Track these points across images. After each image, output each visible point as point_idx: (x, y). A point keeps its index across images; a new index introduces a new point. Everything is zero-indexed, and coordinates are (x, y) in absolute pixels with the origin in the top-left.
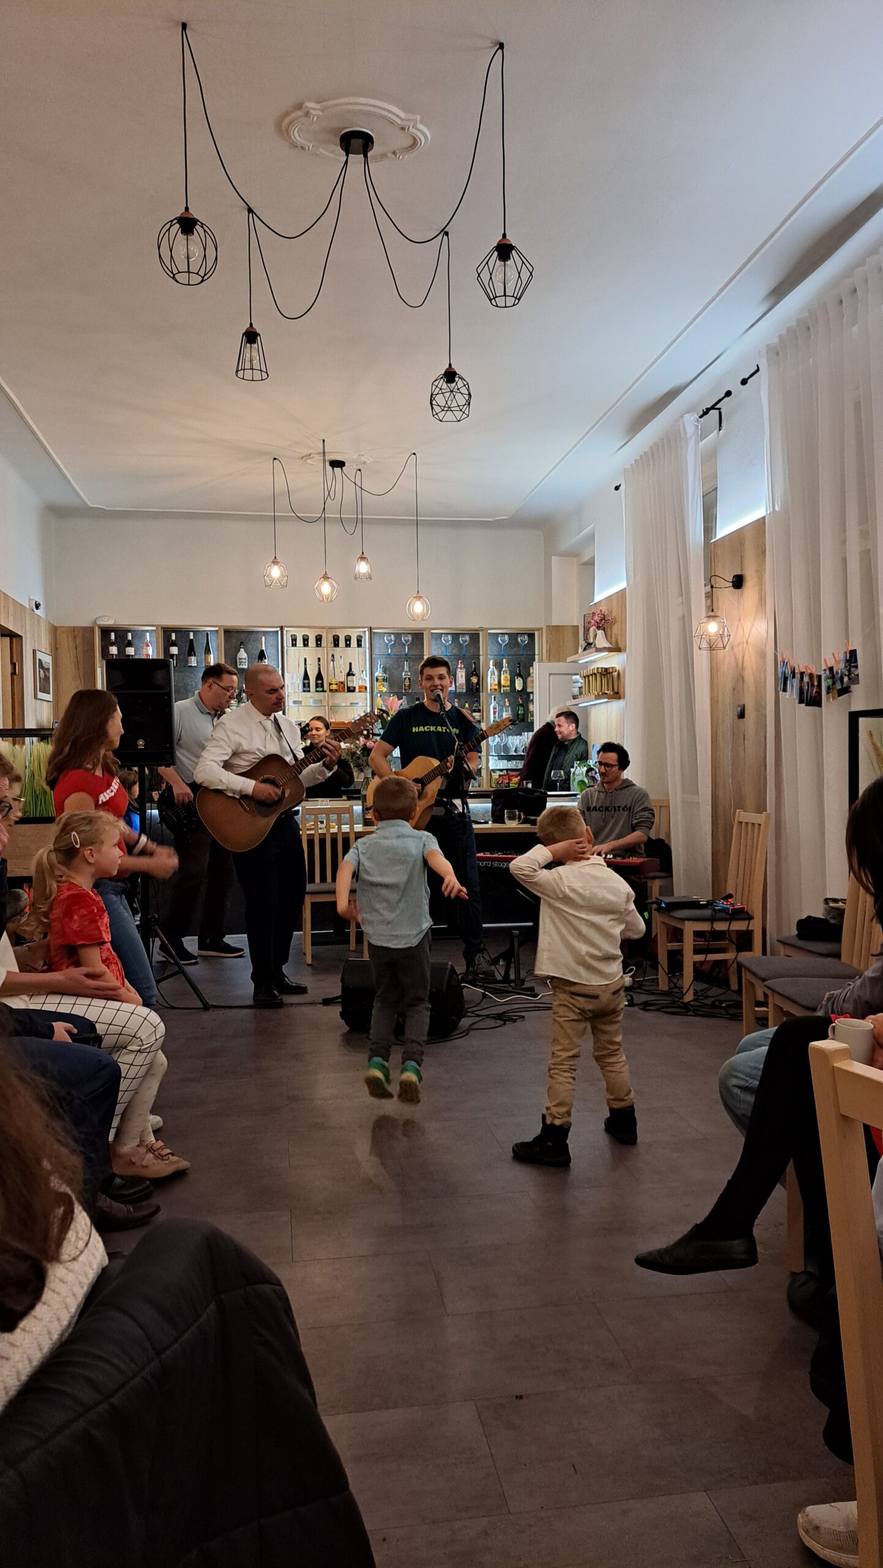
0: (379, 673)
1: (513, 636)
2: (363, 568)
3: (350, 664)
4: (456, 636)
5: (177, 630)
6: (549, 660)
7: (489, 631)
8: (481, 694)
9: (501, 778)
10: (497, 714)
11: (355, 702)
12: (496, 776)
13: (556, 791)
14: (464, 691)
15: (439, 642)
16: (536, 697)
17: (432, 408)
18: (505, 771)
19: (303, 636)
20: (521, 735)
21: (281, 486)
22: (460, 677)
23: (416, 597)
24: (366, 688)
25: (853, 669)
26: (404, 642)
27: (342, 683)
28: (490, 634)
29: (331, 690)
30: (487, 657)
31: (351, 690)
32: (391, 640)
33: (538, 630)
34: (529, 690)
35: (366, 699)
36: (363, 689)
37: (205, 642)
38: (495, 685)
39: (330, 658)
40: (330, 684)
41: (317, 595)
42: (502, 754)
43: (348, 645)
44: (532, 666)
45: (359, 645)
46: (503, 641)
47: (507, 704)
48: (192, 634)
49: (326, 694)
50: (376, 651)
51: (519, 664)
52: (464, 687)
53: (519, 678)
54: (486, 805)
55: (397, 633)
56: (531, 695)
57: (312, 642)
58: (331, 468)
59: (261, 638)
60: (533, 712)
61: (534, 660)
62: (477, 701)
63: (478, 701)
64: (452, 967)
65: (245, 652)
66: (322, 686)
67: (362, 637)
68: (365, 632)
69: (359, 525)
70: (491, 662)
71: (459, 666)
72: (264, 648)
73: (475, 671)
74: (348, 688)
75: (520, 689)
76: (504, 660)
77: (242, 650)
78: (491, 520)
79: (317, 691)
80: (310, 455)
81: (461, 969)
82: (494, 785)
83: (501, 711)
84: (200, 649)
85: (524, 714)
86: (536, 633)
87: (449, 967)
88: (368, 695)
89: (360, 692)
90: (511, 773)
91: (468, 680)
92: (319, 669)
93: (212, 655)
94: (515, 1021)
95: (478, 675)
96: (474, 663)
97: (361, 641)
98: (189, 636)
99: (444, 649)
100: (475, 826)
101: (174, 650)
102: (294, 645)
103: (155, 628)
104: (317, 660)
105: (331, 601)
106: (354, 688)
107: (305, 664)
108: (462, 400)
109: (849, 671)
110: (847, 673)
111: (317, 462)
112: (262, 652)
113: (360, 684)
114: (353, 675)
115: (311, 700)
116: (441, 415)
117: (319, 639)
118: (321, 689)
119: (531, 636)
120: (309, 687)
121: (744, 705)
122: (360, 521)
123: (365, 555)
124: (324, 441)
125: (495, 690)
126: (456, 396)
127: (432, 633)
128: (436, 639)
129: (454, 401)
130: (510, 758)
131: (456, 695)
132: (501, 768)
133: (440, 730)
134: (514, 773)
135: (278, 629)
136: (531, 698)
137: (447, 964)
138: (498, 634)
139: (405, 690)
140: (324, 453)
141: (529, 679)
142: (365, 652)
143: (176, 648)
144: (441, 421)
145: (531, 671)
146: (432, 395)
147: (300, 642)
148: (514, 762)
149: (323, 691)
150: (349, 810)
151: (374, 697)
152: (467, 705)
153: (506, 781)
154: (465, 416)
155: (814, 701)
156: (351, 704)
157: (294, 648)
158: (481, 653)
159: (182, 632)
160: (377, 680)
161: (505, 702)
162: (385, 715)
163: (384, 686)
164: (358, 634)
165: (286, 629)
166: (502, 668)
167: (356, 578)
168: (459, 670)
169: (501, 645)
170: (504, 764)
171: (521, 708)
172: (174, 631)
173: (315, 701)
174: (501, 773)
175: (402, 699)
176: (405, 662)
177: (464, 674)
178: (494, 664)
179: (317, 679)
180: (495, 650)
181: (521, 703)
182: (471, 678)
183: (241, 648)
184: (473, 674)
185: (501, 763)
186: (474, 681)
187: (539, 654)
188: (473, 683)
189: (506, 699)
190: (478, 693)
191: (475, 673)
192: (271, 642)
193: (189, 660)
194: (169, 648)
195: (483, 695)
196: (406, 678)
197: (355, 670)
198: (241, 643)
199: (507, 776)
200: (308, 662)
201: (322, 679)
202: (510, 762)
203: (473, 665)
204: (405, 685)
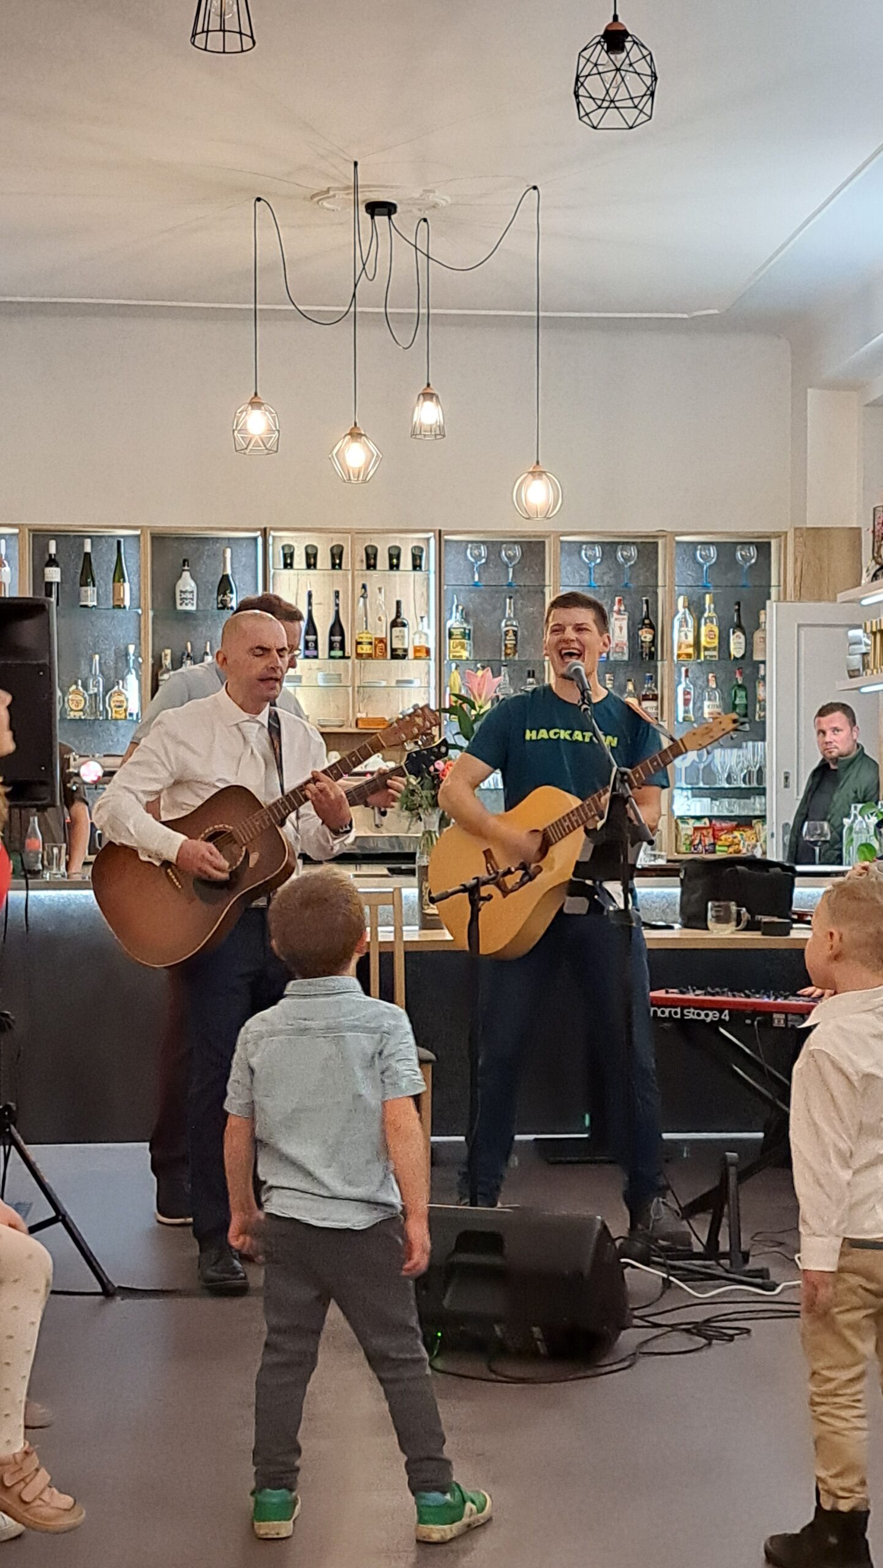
0: (454, 622)
1: (727, 549)
2: (428, 414)
3: (398, 603)
4: (610, 548)
5: (60, 535)
6: (799, 598)
7: (678, 539)
8: (659, 664)
9: (698, 834)
10: (691, 705)
11: (406, 678)
12: (687, 829)
13: (814, 863)
14: (626, 658)
15: (575, 559)
16: (771, 671)
17: (578, 103)
18: (706, 820)
19: (306, 548)
20: (740, 747)
21: (268, 252)
22: (617, 630)
23: (532, 473)
24: (428, 651)
26: (506, 559)
27: (381, 641)
28: (678, 543)
29: (359, 656)
30: (672, 590)
31: (397, 655)
32: (479, 557)
33: (778, 535)
34: (757, 657)
35: (428, 673)
36: (423, 653)
37: (115, 558)
38: (688, 646)
39: (359, 591)
40: (358, 643)
41: (338, 468)
42: (701, 785)
43: (395, 566)
44: (764, 608)
45: (416, 567)
46: (706, 558)
47: (713, 685)
48: (88, 542)
49: (349, 662)
50: (450, 578)
51: (738, 604)
52: (626, 650)
53: (738, 633)
54: (671, 891)
55: (492, 543)
56: (762, 666)
57: (324, 560)
58: (369, 216)
59: (224, 552)
60: (764, 700)
61: (769, 598)
62: (651, 678)
63: (653, 679)
64: (605, 1227)
65: (192, 578)
66: (342, 647)
67: (422, 550)
68: (428, 539)
70: (681, 601)
71: (616, 608)
72: (229, 572)
73: (647, 617)
74: (393, 650)
75: (738, 656)
76: (708, 597)
77: (186, 575)
78: (685, 316)
79: (331, 657)
80: (329, 190)
81: (619, 1227)
82: (683, 849)
83: (700, 699)
84: (103, 569)
85: (746, 706)
86: (773, 542)
87: (598, 1227)
88: (432, 664)
89: (416, 658)
90: (718, 824)
91: (633, 636)
92: (337, 612)
93: (127, 585)
94: (731, 1338)
95: (652, 627)
96: (647, 602)
97: (421, 558)
98: (82, 545)
99: (585, 574)
100: (648, 934)
101: (53, 574)
102: (288, 565)
103: (16, 531)
104: (332, 595)
105: (364, 481)
106: (406, 650)
107: (310, 604)
108: (638, 87)
111: (341, 207)
112: (225, 578)
113: (417, 644)
114: (404, 625)
115: (320, 675)
116: (595, 118)
117: (337, 558)
118: (340, 653)
119: (763, 548)
120: (316, 648)
122: (423, 321)
123: (434, 389)
124: (356, 164)
125: (689, 655)
126: (627, 79)
127: (562, 542)
128: (570, 554)
129: (623, 88)
130: (716, 794)
131: (610, 666)
132: (698, 814)
133: (580, 738)
134: (724, 825)
135: (259, 533)
136: (762, 673)
137: (592, 1220)
138: (695, 544)
139: (507, 655)
140: (356, 187)
141: (758, 635)
142: (428, 579)
143: (58, 570)
144: (595, 128)
145: (762, 618)
146: (578, 77)
147: (300, 560)
148: (726, 801)
149: (344, 657)
150: (394, 898)
151: (445, 669)
152: (630, 687)
153: (709, 840)
154: (643, 117)
156: (398, 682)
157: (286, 571)
158: (660, 583)
159: (69, 538)
160: (451, 635)
161: (708, 681)
162: (465, 706)
163: (463, 647)
164: (415, 544)
165: (273, 533)
166: (704, 611)
167: (413, 435)
168: (615, 615)
169: (701, 566)
170: (700, 806)
171: (741, 693)
172: (55, 537)
173: (327, 678)
174: (698, 824)
175: (500, 675)
176: (508, 600)
177: (625, 624)
178: (686, 604)
179: (332, 634)
180: (688, 575)
181: (740, 682)
182: (640, 633)
183: (184, 570)
184: (644, 624)
185: (698, 804)
186: (645, 637)
187: (779, 586)
188: (642, 642)
189: (711, 675)
190: (652, 663)
191: (647, 621)
192: (244, 559)
193: (83, 593)
194: (43, 571)
195: (662, 666)
196: (508, 631)
197: (407, 615)
198: (185, 561)
199: (711, 831)
200: (314, 601)
201: (342, 634)
202: (718, 803)
203: (645, 606)
204: (506, 645)
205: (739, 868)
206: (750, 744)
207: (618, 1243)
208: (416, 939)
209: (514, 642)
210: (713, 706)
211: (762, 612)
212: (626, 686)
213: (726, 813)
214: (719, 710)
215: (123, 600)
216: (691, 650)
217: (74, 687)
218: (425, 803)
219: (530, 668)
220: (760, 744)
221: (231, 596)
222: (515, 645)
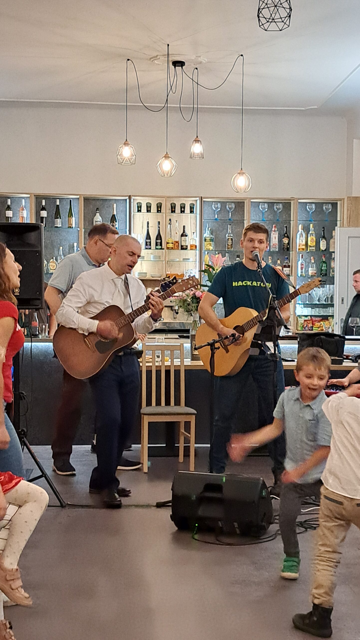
0: (207, 235)
1: (319, 205)
2: (197, 148)
3: (184, 227)
4: (271, 204)
5: (46, 198)
6: (349, 226)
7: (299, 201)
8: (291, 253)
9: (306, 323)
10: (304, 269)
11: (187, 258)
12: (301, 320)
13: (353, 335)
14: (277, 250)
15: (257, 209)
16: (337, 256)
17: (259, 20)
18: (309, 317)
19: (147, 204)
20: (324, 287)
22: (274, 238)
23: (239, 173)
24: (196, 247)
26: (228, 209)
27: (177, 242)
28: (299, 203)
29: (168, 248)
30: (296, 222)
31: (184, 248)
32: (218, 208)
33: (340, 200)
34: (331, 250)
35: (196, 256)
36: (194, 247)
37: (69, 207)
38: (303, 245)
39: (168, 221)
40: (167, 243)
41: (160, 171)
42: (307, 302)
43: (182, 212)
44: (334, 230)
45: (192, 212)
46: (311, 209)
47: (313, 261)
48: (58, 200)
49: (164, 251)
50: (205, 216)
51: (324, 228)
52: (277, 247)
53: (324, 240)
54: (294, 345)
55: (223, 202)
56: (333, 254)
57: (154, 209)
58: (173, 67)
59: (113, 205)
60: (334, 268)
61: (337, 226)
62: (287, 258)
63: (288, 259)
64: (264, 482)
65: (100, 215)
66: (161, 245)
67: (194, 205)
68: (196, 201)
69: (195, 113)
70: (300, 226)
71: (273, 229)
72: (115, 213)
73: (286, 233)
74: (182, 246)
75: (323, 249)
76: (311, 225)
77: (98, 214)
78: (303, 109)
79: (157, 249)
80: (157, 56)
81: (270, 483)
82: (299, 329)
83: (307, 267)
84: (64, 212)
85: (326, 270)
86: (339, 202)
87: (261, 482)
88: (198, 252)
89: (191, 249)
90: (314, 319)
91: (280, 241)
92: (159, 231)
93: (74, 218)
94: (315, 528)
95: (288, 237)
96: (286, 227)
97: (193, 208)
98: (56, 202)
99: (261, 215)
101: (44, 214)
102: (139, 211)
103: (29, 196)
104: (157, 223)
105: (170, 176)
106: (187, 246)
107: (148, 227)
108: (284, 13)
111: (162, 63)
112: (114, 216)
113: (191, 244)
114: (186, 236)
115: (152, 256)
116: (266, 26)
117: (159, 208)
118: (160, 247)
119: (334, 205)
120: (150, 245)
122: (195, 110)
123: (199, 138)
124: (168, 45)
125: (303, 249)
126: (279, 10)
127: (252, 202)
128: (254, 207)
129: (277, 14)
130: (313, 306)
131: (271, 253)
132: (306, 314)
133: (256, 284)
134: (317, 319)
135: (127, 198)
136: (333, 256)
137: (259, 479)
138: (306, 203)
139: (228, 248)
140: (168, 54)
141: (332, 241)
142: (196, 217)
143: (46, 212)
144: (266, 30)
145: (334, 234)
146: (259, 9)
147: (144, 209)
148: (317, 309)
149: (161, 249)
150: (181, 347)
151: (203, 254)
153: (310, 325)
154: (286, 26)
156: (184, 259)
157: (139, 213)
158: (292, 219)
159: (50, 199)
160: (205, 240)
161: (311, 260)
162: (211, 269)
163: (210, 245)
164: (191, 202)
165: (133, 198)
166: (310, 231)
167: (191, 157)
168: (273, 232)
169: (309, 212)
170: (308, 311)
171: (324, 265)
172: (44, 199)
173: (155, 257)
174: (306, 319)
175: (225, 256)
176: (229, 226)
177: (277, 236)
178: (302, 228)
179: (157, 239)
180: (304, 216)
181: (324, 260)
182: (283, 240)
183: (97, 213)
184: (285, 236)
185: (306, 310)
186: (285, 242)
187: (341, 221)
188: (284, 243)
189: (312, 257)
190: (288, 252)
191: (286, 235)
192: (121, 208)
193: (56, 222)
194: (40, 212)
195: (292, 253)
196: (229, 239)
197: (188, 232)
198: (97, 209)
199: (311, 321)
200: (150, 225)
201: (161, 239)
202: (314, 310)
203: (285, 229)
204: (228, 244)
205: (322, 337)
206: (328, 286)
207: (269, 489)
208: (190, 364)
209: (231, 243)
210: (313, 270)
211: (334, 231)
212: (277, 262)
213: (317, 314)
214: (315, 272)
215: (72, 224)
216: (304, 247)
217: (52, 260)
218: (194, 309)
219: (238, 254)
220: (332, 286)
221: (116, 223)
222: (232, 244)
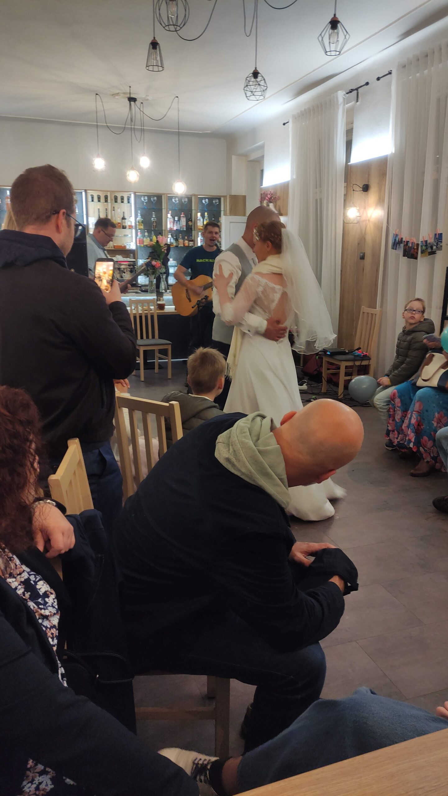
0: (139, 219)
1: (211, 200)
3: (124, 212)
4: (181, 199)
6: (229, 215)
7: (199, 196)
8: (193, 232)
11: (127, 234)
14: (185, 229)
19: (97, 196)
22: (183, 222)
24: (132, 227)
25: (439, 243)
26: (153, 200)
28: (199, 197)
30: (196, 211)
32: (145, 199)
33: (223, 196)
35: (133, 233)
39: (113, 208)
43: (122, 202)
45: (128, 202)
46: (205, 202)
50: (138, 206)
51: (214, 216)
52: (185, 227)
55: (149, 196)
57: (102, 199)
61: (221, 214)
62: (191, 235)
67: (130, 197)
68: (132, 194)
70: (199, 214)
71: (182, 216)
73: (190, 218)
74: (123, 226)
76: (206, 213)
78: (201, 132)
88: (134, 230)
89: (129, 228)
91: (187, 223)
95: (192, 221)
96: (190, 214)
99: (174, 206)
102: (93, 201)
104: (105, 210)
106: (126, 226)
109: (437, 244)
110: (436, 244)
113: (129, 225)
114: (125, 219)
117: (106, 198)
119: (219, 200)
121: (365, 253)
127: (167, 196)
128: (169, 200)
135: (83, 190)
138: (202, 198)
139: (153, 228)
142: (132, 206)
147: (96, 199)
151: (137, 232)
152: (186, 238)
155: (413, 256)
156: (124, 235)
157: (92, 203)
158: (193, 209)
160: (139, 222)
163: (142, 225)
164: (128, 195)
165: (88, 191)
166: (205, 217)
169: (204, 204)
176: (153, 212)
177: (185, 220)
180: (201, 207)
182: (189, 223)
187: (224, 211)
188: (189, 225)
196: (154, 221)
197: (126, 216)
200: (101, 211)
204: (153, 225)
211: (220, 218)
219: (160, 232)
